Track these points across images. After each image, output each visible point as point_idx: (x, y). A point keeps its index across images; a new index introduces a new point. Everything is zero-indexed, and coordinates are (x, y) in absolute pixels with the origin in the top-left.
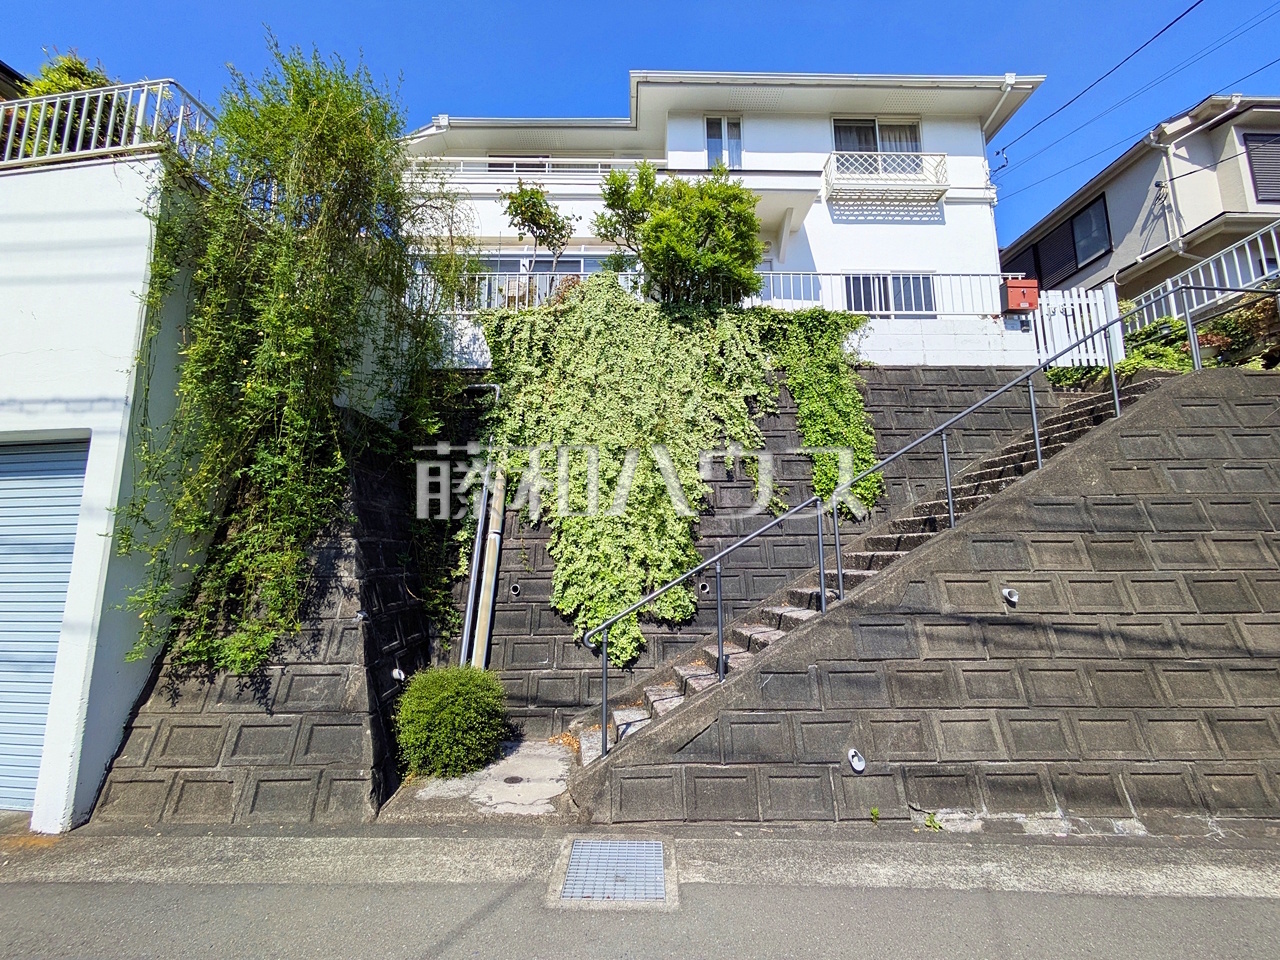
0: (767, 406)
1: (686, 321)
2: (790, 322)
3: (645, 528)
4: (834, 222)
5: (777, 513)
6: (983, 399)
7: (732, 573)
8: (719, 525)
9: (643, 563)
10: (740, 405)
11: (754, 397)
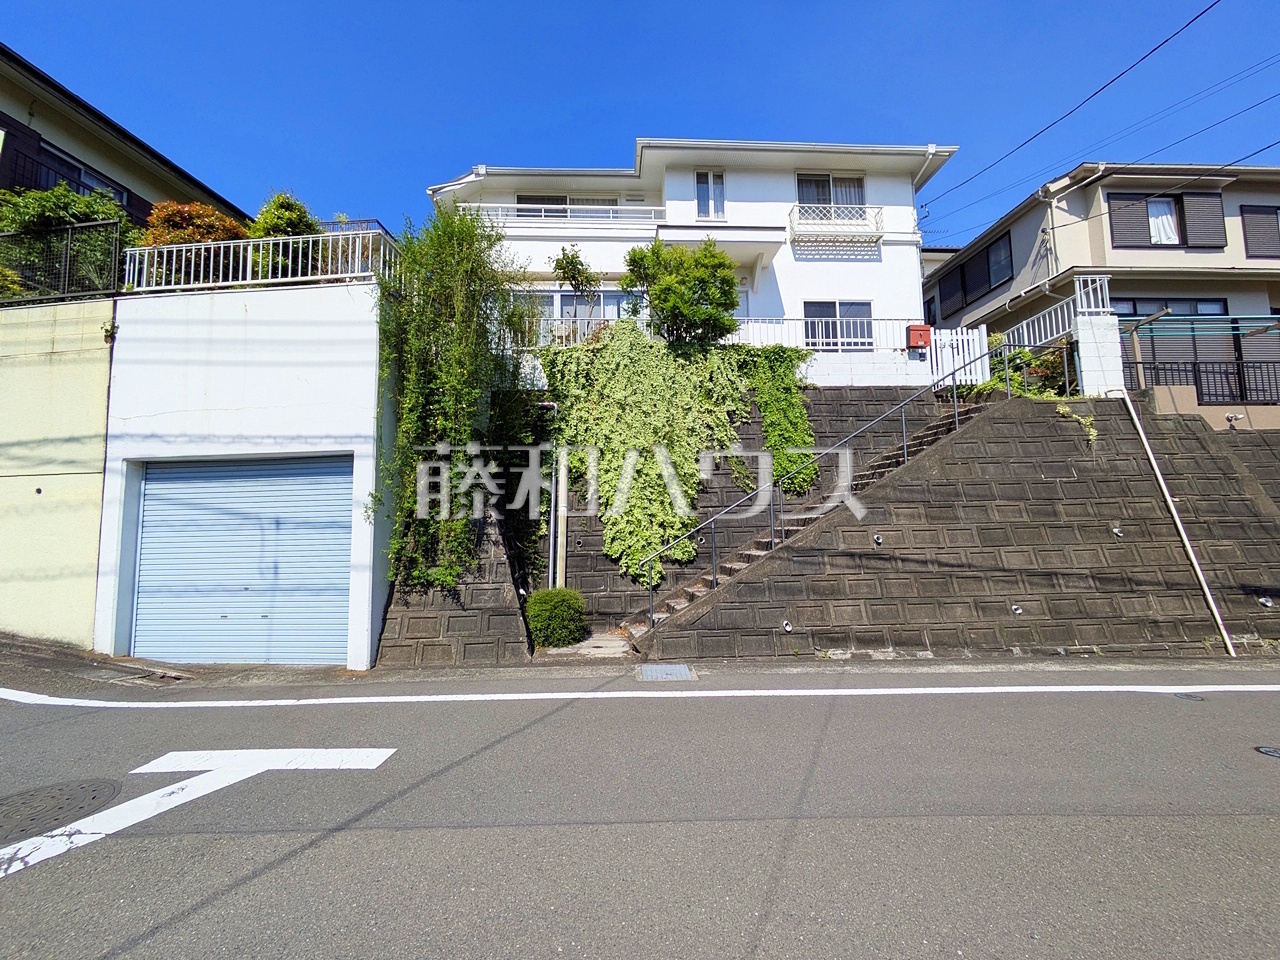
0: (742, 417)
1: (686, 356)
2: (759, 356)
3: (662, 502)
4: (796, 260)
5: (749, 492)
6: (889, 411)
7: (719, 530)
8: (711, 500)
9: (661, 525)
10: (724, 417)
11: (734, 411)
